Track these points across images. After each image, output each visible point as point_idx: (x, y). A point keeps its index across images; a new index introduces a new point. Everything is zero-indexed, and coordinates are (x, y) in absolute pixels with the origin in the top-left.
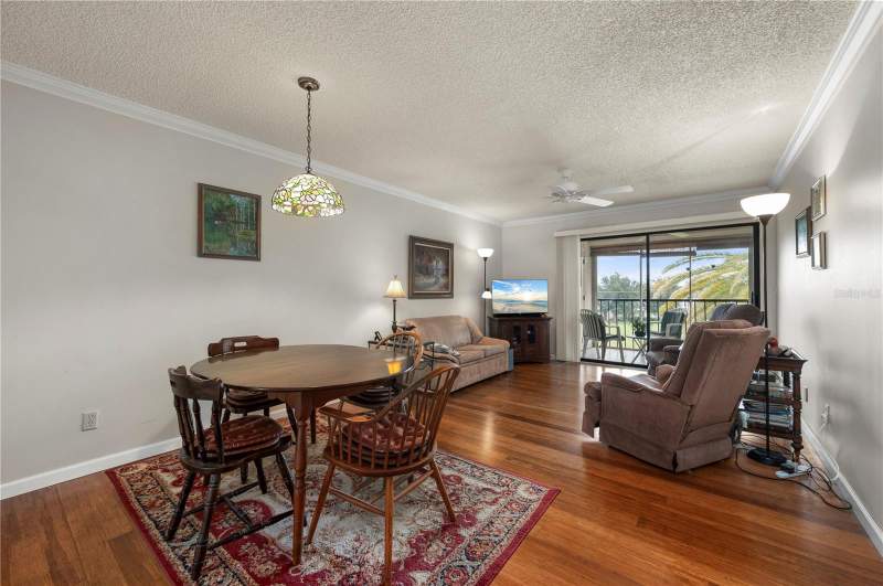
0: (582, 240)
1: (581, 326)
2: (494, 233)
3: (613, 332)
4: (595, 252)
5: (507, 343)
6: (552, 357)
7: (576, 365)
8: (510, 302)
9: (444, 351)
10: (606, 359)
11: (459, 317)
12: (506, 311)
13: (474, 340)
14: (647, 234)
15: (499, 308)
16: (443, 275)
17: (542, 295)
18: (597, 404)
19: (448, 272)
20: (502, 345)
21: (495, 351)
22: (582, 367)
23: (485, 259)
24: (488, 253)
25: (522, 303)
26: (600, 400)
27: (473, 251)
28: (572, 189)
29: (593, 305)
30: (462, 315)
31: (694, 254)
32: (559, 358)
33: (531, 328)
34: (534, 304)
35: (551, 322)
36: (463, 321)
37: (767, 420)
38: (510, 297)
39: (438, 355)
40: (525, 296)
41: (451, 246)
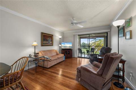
0: (78, 35)
1: (78, 51)
2: (63, 34)
3: (83, 52)
4: (80, 38)
5: (63, 55)
6: (73, 57)
7: (77, 58)
8: (65, 47)
9: (47, 58)
10: (82, 57)
11: (54, 50)
12: (64, 48)
13: (57, 54)
14: (89, 34)
15: (63, 48)
16: (51, 41)
17: (71, 45)
18: (79, 73)
19: (52, 41)
20: (62, 55)
21: (60, 57)
22: (78, 58)
23: (60, 38)
24: (61, 37)
25: (67, 47)
26: (80, 72)
27: (57, 37)
28: (75, 22)
29: (80, 47)
30: (55, 49)
31: (96, 38)
32: (74, 57)
33: (69, 51)
34: (69, 47)
35: (73, 50)
36: (55, 51)
37: (118, 74)
38: (65, 46)
39: (45, 59)
40: (68, 46)
41: (53, 35)
